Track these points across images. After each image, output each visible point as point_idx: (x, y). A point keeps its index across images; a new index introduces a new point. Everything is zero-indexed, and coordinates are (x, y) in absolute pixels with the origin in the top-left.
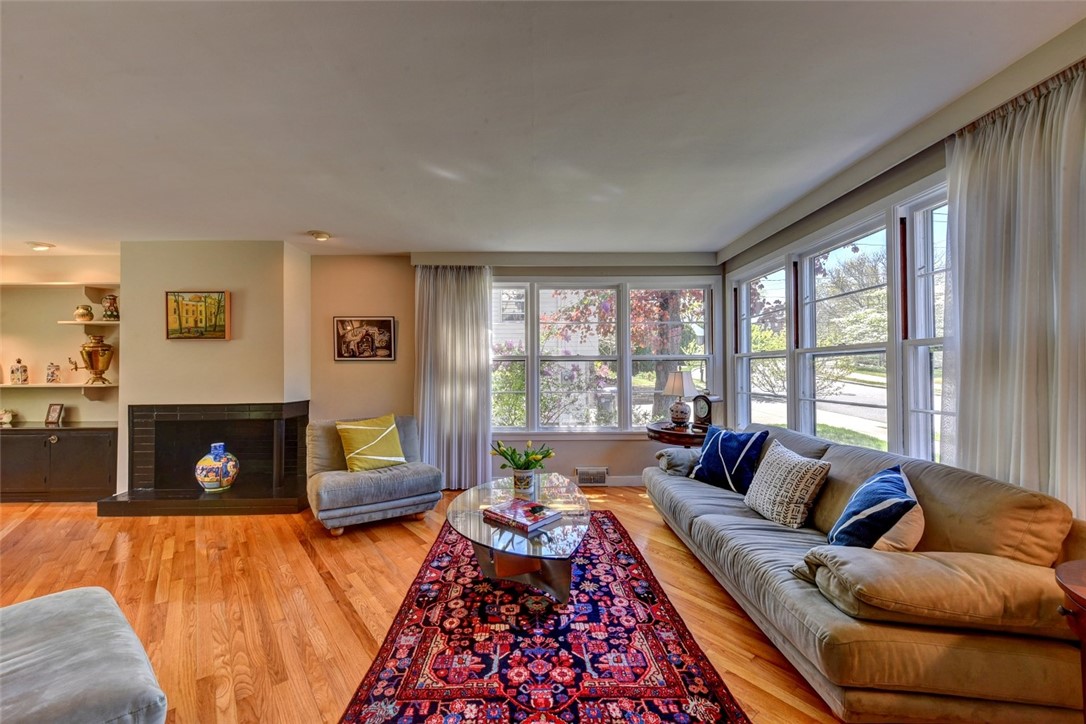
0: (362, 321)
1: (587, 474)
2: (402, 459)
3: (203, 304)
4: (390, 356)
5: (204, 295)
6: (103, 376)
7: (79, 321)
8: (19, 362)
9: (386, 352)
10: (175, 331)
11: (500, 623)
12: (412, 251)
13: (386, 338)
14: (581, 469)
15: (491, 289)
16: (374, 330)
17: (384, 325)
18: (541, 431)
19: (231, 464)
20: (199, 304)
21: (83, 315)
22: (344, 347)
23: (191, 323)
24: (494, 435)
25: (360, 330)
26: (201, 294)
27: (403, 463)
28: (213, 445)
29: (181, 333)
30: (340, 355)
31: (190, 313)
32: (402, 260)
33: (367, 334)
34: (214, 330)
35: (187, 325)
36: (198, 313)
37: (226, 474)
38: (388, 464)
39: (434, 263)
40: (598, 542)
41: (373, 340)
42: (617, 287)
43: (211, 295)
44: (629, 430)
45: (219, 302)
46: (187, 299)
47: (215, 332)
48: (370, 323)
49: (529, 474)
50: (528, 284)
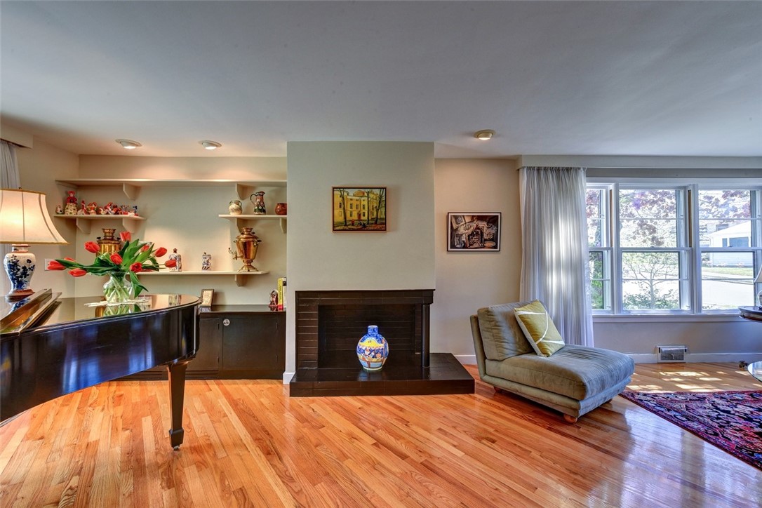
0: (473, 216)
3: (366, 198)
4: (495, 247)
5: (367, 190)
6: (252, 264)
7: (232, 214)
8: (175, 251)
9: (493, 244)
10: (340, 224)
12: (522, 154)
13: (494, 231)
14: (662, 348)
16: (482, 224)
17: (493, 220)
18: (625, 314)
20: (363, 199)
21: (236, 210)
22: (456, 240)
23: (355, 217)
25: (471, 224)
26: (364, 190)
28: (369, 327)
29: (346, 225)
30: (453, 246)
31: (354, 208)
33: (477, 228)
34: (376, 223)
35: (351, 219)
36: (361, 206)
39: (537, 165)
41: (482, 233)
43: (374, 190)
44: (700, 313)
45: (381, 197)
46: (351, 194)
47: (377, 224)
48: (481, 218)
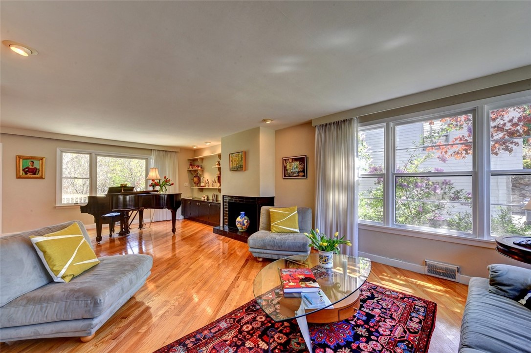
0: (293, 159)
1: (435, 267)
2: (297, 230)
4: (304, 176)
5: (238, 154)
7: (217, 166)
9: (303, 174)
10: (232, 168)
11: (266, 342)
12: (312, 119)
13: (303, 167)
14: (429, 262)
15: (357, 132)
16: (298, 163)
17: (301, 160)
18: (395, 227)
19: (245, 221)
20: (237, 157)
21: (217, 164)
22: (286, 172)
23: (235, 165)
24: (360, 225)
25: (292, 163)
27: (297, 232)
28: (241, 212)
30: (285, 176)
31: (235, 161)
32: (308, 125)
33: (295, 165)
34: (241, 167)
36: (237, 161)
37: (244, 225)
38: (289, 231)
39: (324, 123)
40: (394, 323)
42: (473, 111)
43: (240, 153)
44: (486, 238)
45: (242, 156)
46: (234, 156)
48: (296, 159)
49: (327, 255)
50: (385, 124)
